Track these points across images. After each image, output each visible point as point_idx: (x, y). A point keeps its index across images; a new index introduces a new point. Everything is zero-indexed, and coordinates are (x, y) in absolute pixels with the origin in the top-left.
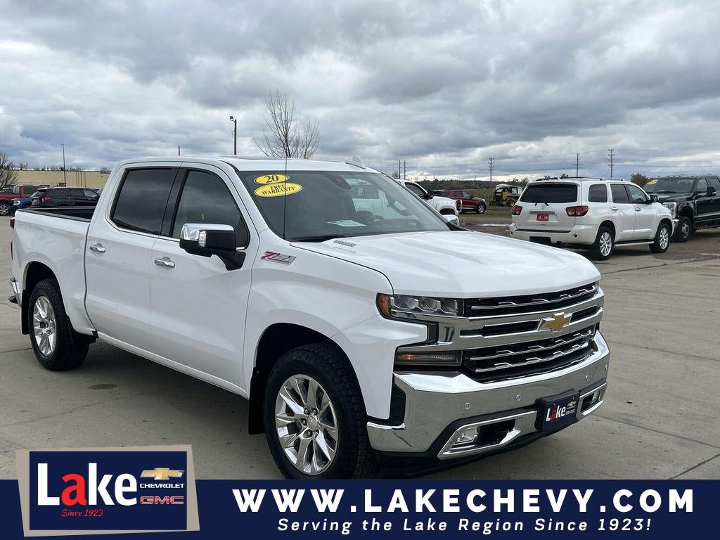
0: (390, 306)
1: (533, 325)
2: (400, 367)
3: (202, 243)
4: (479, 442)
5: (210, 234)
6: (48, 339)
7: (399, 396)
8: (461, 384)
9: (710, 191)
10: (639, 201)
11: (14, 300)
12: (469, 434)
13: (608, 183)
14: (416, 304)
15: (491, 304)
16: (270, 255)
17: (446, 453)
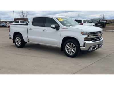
0: (83, 33)
1: (97, 35)
2: (85, 40)
3: (54, 27)
4: (92, 49)
5: (55, 26)
6: (19, 43)
7: (84, 44)
8: (91, 42)
9: (99, 21)
10: (90, 23)
11: (10, 38)
12: (92, 48)
13: (86, 20)
14: (86, 33)
15: (94, 33)
16: (64, 28)
17: (89, 50)
